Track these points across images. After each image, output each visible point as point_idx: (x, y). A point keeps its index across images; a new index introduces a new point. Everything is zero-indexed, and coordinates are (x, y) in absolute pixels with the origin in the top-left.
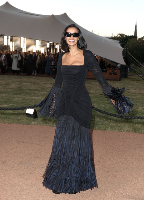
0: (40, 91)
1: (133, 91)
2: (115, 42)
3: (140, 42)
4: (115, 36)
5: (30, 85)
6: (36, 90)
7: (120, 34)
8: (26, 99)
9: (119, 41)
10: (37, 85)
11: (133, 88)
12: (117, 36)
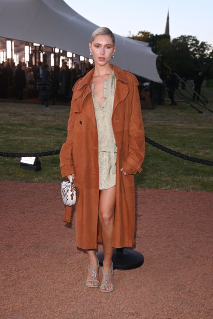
0: (29, 127)
1: (179, 125)
2: (142, 45)
3: (175, 45)
4: (135, 36)
5: (10, 118)
6: (23, 125)
7: (143, 33)
8: (10, 140)
9: (148, 44)
10: (21, 117)
11: (179, 121)
12: (138, 36)
